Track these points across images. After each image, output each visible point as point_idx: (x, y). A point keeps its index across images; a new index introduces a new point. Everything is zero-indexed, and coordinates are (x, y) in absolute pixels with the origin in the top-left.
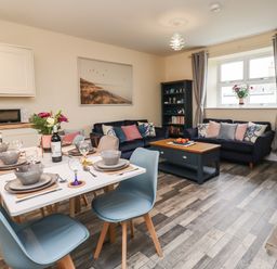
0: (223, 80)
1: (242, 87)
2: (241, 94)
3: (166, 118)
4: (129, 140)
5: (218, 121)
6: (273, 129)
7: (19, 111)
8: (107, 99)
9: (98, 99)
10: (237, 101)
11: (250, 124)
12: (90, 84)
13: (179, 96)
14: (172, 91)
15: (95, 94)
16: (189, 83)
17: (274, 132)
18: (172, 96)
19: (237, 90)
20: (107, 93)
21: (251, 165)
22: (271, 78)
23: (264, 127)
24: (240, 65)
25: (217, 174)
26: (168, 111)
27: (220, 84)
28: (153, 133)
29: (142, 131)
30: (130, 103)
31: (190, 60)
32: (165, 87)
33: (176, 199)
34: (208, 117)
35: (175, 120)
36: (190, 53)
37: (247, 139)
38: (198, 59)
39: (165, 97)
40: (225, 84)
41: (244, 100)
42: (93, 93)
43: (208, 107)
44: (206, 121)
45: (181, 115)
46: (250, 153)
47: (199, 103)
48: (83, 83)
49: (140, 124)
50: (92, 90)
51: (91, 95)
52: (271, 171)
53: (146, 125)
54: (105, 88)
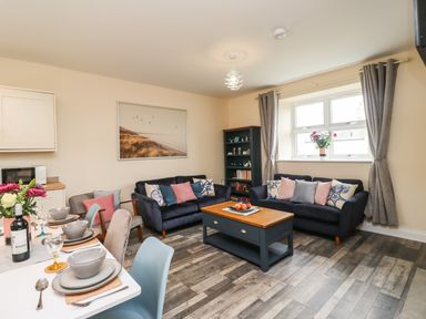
0: (299, 125)
1: (323, 133)
2: (322, 144)
3: (230, 173)
4: (179, 202)
5: (293, 178)
6: (366, 189)
7: (33, 170)
8: (154, 151)
9: (143, 151)
10: (318, 152)
11: (335, 183)
12: (132, 133)
13: (245, 146)
14: (237, 140)
15: (138, 146)
16: (257, 130)
17: (367, 194)
18: (237, 145)
19: (316, 138)
20: (154, 144)
21: (337, 239)
22: (360, 122)
23: (353, 188)
24: (320, 106)
25: (289, 254)
26: (232, 164)
27: (295, 131)
28: (212, 192)
29: (197, 190)
30: (185, 155)
31: (257, 103)
32: (229, 134)
33: (227, 298)
34: (280, 172)
35: (241, 175)
36: (256, 94)
37: (331, 203)
38: (267, 100)
39: (228, 147)
40: (301, 130)
41: (326, 151)
42: (136, 145)
43: (280, 159)
44: (278, 177)
45: (247, 169)
46: (336, 224)
47: (268, 154)
48: (123, 133)
49: (195, 180)
50: (135, 140)
51: (132, 147)
52: (365, 249)
53: (204, 181)
54: (152, 138)
